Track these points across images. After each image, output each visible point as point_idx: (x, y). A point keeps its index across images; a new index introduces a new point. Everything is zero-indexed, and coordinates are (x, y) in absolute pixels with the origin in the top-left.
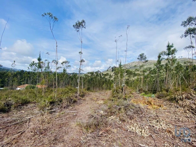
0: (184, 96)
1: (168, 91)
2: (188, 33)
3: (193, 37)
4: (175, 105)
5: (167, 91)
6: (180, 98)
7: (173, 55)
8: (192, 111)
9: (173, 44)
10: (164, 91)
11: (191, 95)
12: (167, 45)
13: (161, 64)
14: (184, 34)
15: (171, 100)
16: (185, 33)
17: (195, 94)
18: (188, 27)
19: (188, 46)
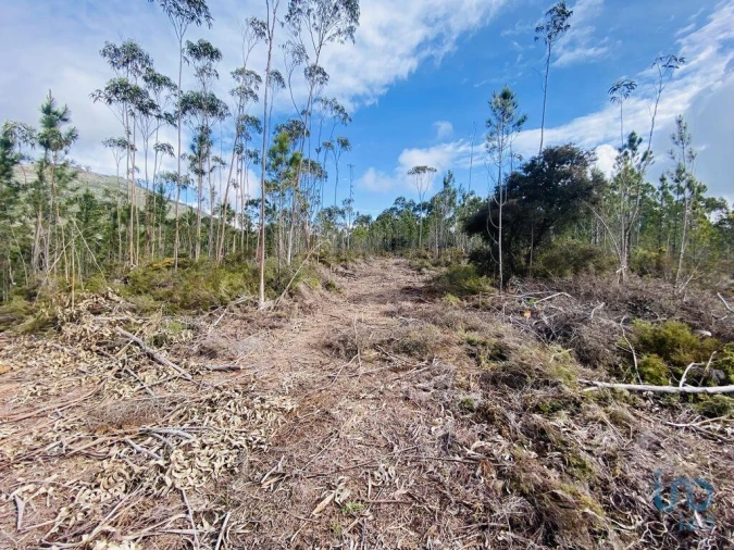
0: (82, 306)
1: (35, 295)
2: (116, 92)
3: (133, 114)
4: (48, 344)
5: (31, 296)
6: (71, 315)
7: (62, 152)
8: (98, 348)
9: (66, 109)
10: (15, 298)
11: (107, 298)
12: (44, 102)
13: (12, 181)
14: (103, 90)
15: (40, 328)
16: (107, 89)
17: (118, 295)
18: (122, 74)
19: (116, 138)
